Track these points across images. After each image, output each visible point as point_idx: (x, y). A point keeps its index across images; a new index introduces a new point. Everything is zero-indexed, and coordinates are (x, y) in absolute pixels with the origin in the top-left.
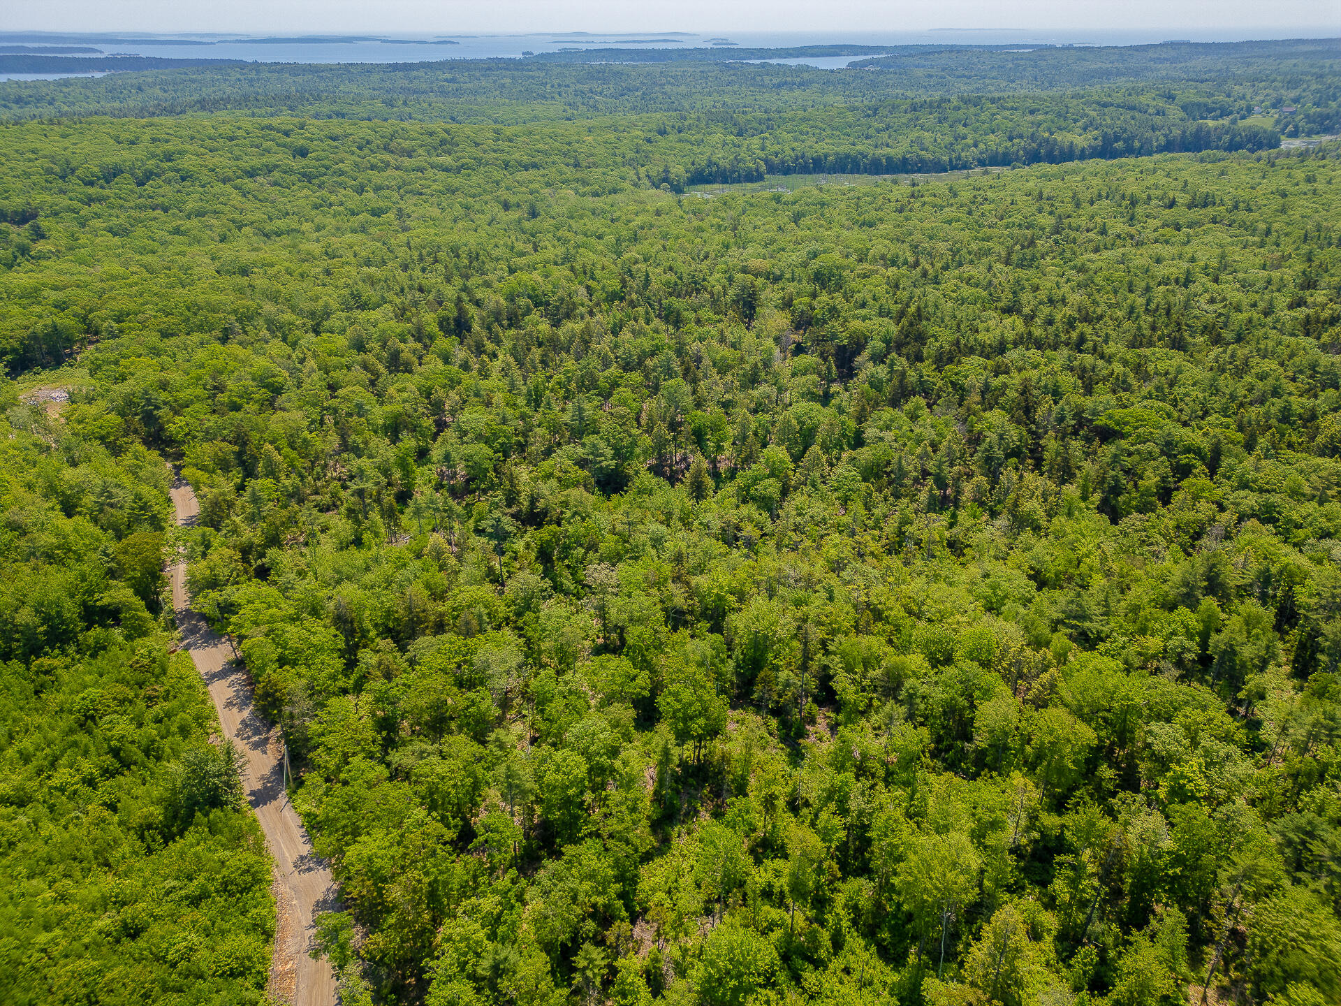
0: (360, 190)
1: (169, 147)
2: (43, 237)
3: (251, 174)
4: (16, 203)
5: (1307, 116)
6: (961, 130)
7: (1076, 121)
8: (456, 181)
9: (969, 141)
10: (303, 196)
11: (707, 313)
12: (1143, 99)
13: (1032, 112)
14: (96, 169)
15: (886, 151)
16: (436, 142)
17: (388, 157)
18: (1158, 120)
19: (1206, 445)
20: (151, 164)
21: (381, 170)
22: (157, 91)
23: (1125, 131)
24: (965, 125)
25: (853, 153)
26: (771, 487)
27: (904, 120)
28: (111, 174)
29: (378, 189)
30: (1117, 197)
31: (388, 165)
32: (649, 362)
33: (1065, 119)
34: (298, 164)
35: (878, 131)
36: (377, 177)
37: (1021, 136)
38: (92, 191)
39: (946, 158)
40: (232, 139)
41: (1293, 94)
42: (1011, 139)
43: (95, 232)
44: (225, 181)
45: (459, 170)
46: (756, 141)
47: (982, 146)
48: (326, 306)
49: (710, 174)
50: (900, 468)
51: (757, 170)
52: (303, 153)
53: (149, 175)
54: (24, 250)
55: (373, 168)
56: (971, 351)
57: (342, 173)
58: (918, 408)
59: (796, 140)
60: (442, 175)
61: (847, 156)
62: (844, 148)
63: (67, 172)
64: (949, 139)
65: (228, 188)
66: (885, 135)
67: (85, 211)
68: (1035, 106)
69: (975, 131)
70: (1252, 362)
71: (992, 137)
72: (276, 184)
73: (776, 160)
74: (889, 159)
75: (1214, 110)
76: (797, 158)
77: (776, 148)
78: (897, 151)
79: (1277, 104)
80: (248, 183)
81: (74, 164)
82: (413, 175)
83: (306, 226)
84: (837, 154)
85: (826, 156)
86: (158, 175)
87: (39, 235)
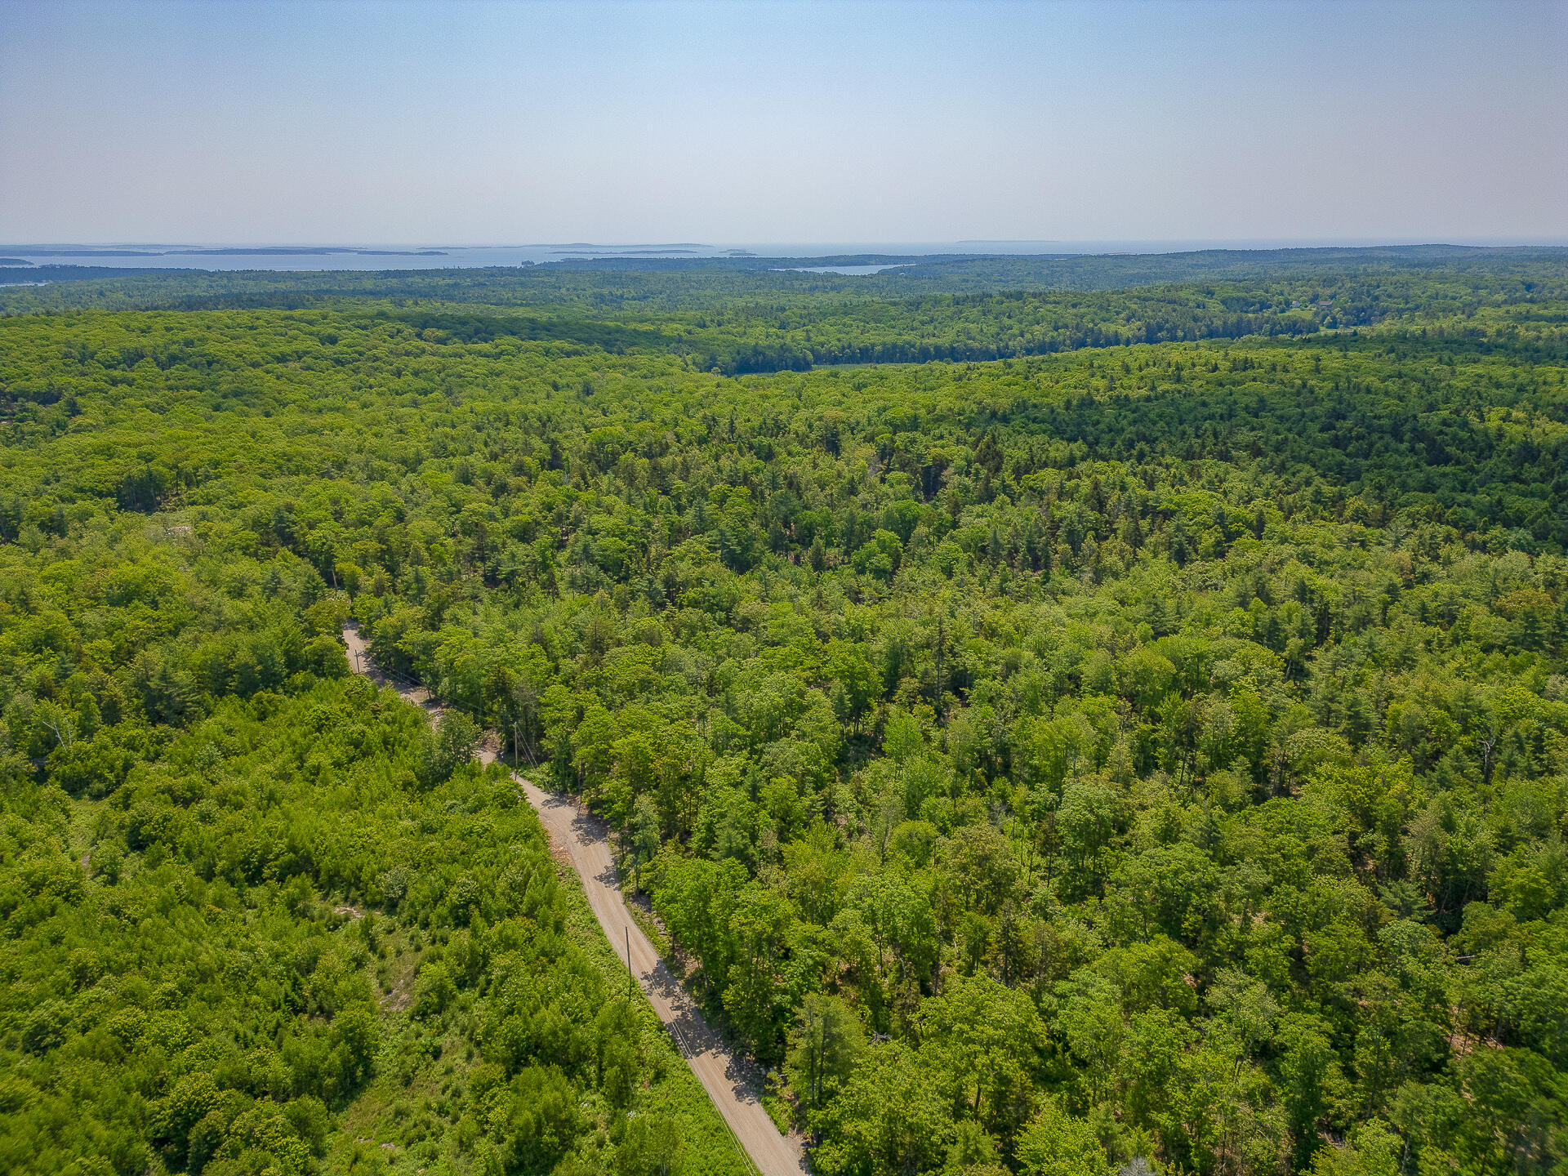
0: (399, 374)
1: (188, 334)
2: (79, 412)
3: (282, 359)
4: (39, 384)
5: (1343, 309)
6: (1007, 321)
7: (1118, 313)
8: (500, 365)
9: (1015, 331)
10: (341, 380)
11: (796, 447)
12: (1183, 294)
13: (1074, 306)
14: (116, 354)
15: (932, 341)
16: (471, 330)
17: (422, 344)
18: (1199, 312)
19: (1252, 517)
20: (174, 349)
21: (417, 356)
22: (121, 295)
23: (1167, 322)
24: (1009, 317)
25: (900, 343)
26: (885, 561)
27: (949, 313)
28: (133, 358)
29: (416, 374)
30: (1164, 365)
31: (423, 351)
32: (754, 479)
33: (1108, 311)
34: (329, 350)
35: (923, 323)
36: (414, 363)
37: (1066, 326)
38: (115, 373)
39: (993, 347)
40: (252, 328)
41: (1328, 292)
42: (1056, 329)
43: (132, 409)
44: (255, 365)
45: (498, 356)
46: (799, 334)
47: (1028, 336)
48: (418, 453)
49: (757, 363)
50: (996, 542)
51: (805, 359)
52: (333, 340)
53: (173, 359)
54: (61, 426)
55: (408, 354)
56: (1045, 465)
57: (376, 359)
58: (1004, 502)
59: (840, 332)
60: (481, 360)
61: (895, 346)
62: (891, 338)
63: (86, 356)
64: (994, 330)
65: (259, 372)
66: (930, 328)
67: (113, 391)
68: (1076, 300)
69: (1020, 322)
70: (1288, 465)
71: (1037, 327)
72: (308, 368)
73: (823, 351)
74: (937, 348)
75: (1253, 304)
76: (844, 348)
77: (822, 339)
78: (945, 340)
79: (1314, 299)
80: (279, 368)
81: (92, 347)
82: (452, 360)
83: (351, 405)
84: (884, 344)
85: (873, 345)
86: (182, 360)
87: (74, 410)
